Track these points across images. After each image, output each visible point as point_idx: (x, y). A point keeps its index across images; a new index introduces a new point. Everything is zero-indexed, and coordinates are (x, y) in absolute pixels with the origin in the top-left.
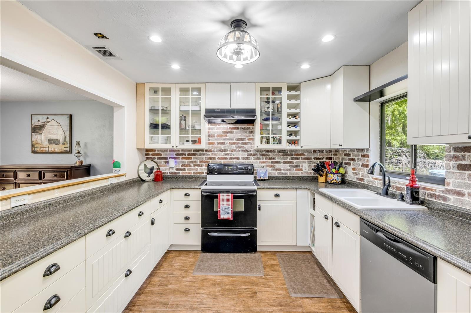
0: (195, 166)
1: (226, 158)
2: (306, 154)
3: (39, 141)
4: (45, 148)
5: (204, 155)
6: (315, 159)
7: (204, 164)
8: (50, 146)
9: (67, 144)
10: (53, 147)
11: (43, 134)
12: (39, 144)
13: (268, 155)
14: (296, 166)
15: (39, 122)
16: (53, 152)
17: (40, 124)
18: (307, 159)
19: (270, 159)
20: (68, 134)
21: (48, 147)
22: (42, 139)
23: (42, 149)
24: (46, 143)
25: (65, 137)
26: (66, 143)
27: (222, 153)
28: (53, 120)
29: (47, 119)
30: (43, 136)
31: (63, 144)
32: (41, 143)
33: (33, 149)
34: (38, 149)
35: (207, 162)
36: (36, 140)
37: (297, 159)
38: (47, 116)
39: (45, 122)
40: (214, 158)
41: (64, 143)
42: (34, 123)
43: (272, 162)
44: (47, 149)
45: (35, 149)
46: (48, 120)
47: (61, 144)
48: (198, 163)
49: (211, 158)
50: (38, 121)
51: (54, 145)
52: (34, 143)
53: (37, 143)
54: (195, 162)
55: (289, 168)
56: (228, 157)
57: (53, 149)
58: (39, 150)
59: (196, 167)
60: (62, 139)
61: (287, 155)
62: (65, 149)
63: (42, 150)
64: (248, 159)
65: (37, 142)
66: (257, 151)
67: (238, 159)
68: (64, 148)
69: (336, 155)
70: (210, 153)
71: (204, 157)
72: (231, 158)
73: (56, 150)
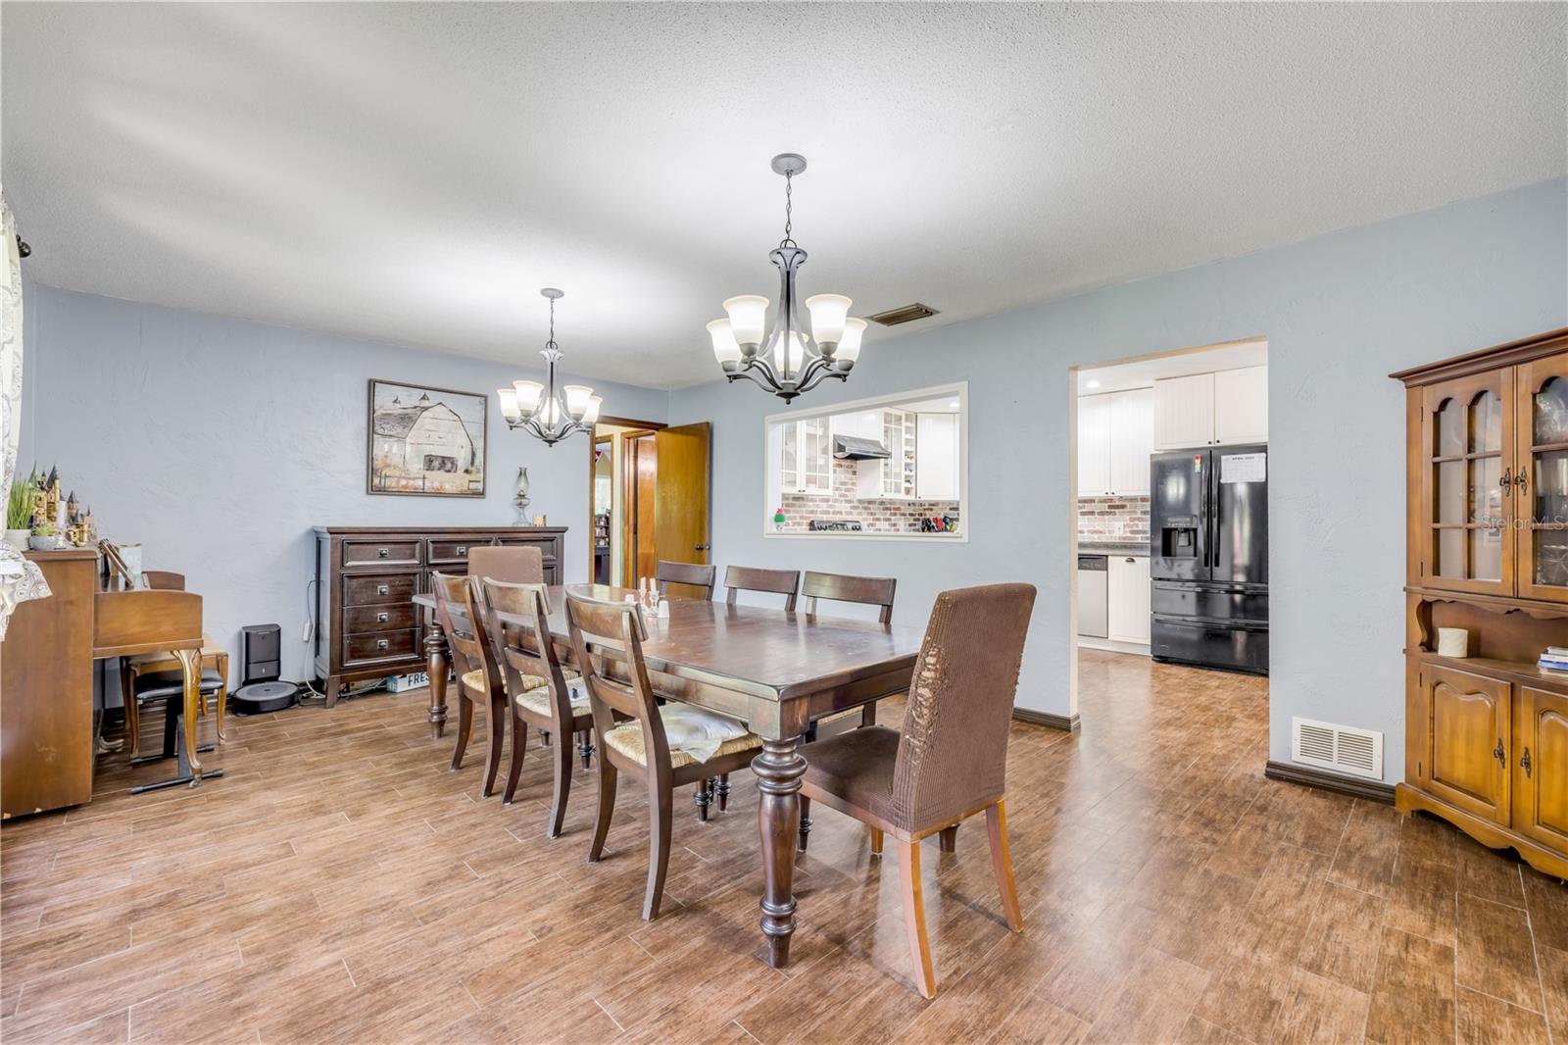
0: (794, 524)
1: (829, 513)
2: (902, 507)
3: (397, 460)
4: (414, 479)
5: (805, 506)
6: (911, 515)
7: (805, 521)
8: (428, 474)
9: (478, 472)
10: (438, 479)
11: (408, 440)
12: (395, 467)
13: (870, 509)
14: (895, 525)
15: (398, 406)
16: (439, 494)
17: (401, 411)
18: (904, 515)
19: (872, 514)
20: (479, 445)
21: (424, 478)
22: (401, 454)
23: (403, 482)
24: (417, 466)
25: (473, 455)
26: (473, 469)
27: (824, 504)
28: (440, 403)
29: (424, 398)
30: (408, 448)
31: (467, 471)
32: (401, 465)
33: (376, 481)
34: (391, 483)
35: (808, 518)
36: (386, 457)
37: (895, 514)
38: (422, 392)
39: (415, 407)
40: (816, 512)
41: (470, 468)
42: (381, 407)
43: (873, 519)
44: (420, 483)
45: (383, 481)
46: (426, 404)
47: (460, 472)
48: (798, 520)
49: (812, 512)
50: (395, 402)
51: (442, 472)
52: (378, 464)
53: (388, 466)
54: (795, 518)
55: (888, 527)
56: (831, 510)
57: (436, 485)
58: (394, 485)
59: (796, 527)
60: (465, 459)
61: (887, 509)
62: (473, 486)
63: (405, 487)
64: (851, 513)
65: (388, 461)
66: (860, 501)
67: (841, 513)
68: (470, 481)
69: (931, 510)
70: (811, 504)
71: (804, 509)
72: (834, 513)
73: (448, 488)
